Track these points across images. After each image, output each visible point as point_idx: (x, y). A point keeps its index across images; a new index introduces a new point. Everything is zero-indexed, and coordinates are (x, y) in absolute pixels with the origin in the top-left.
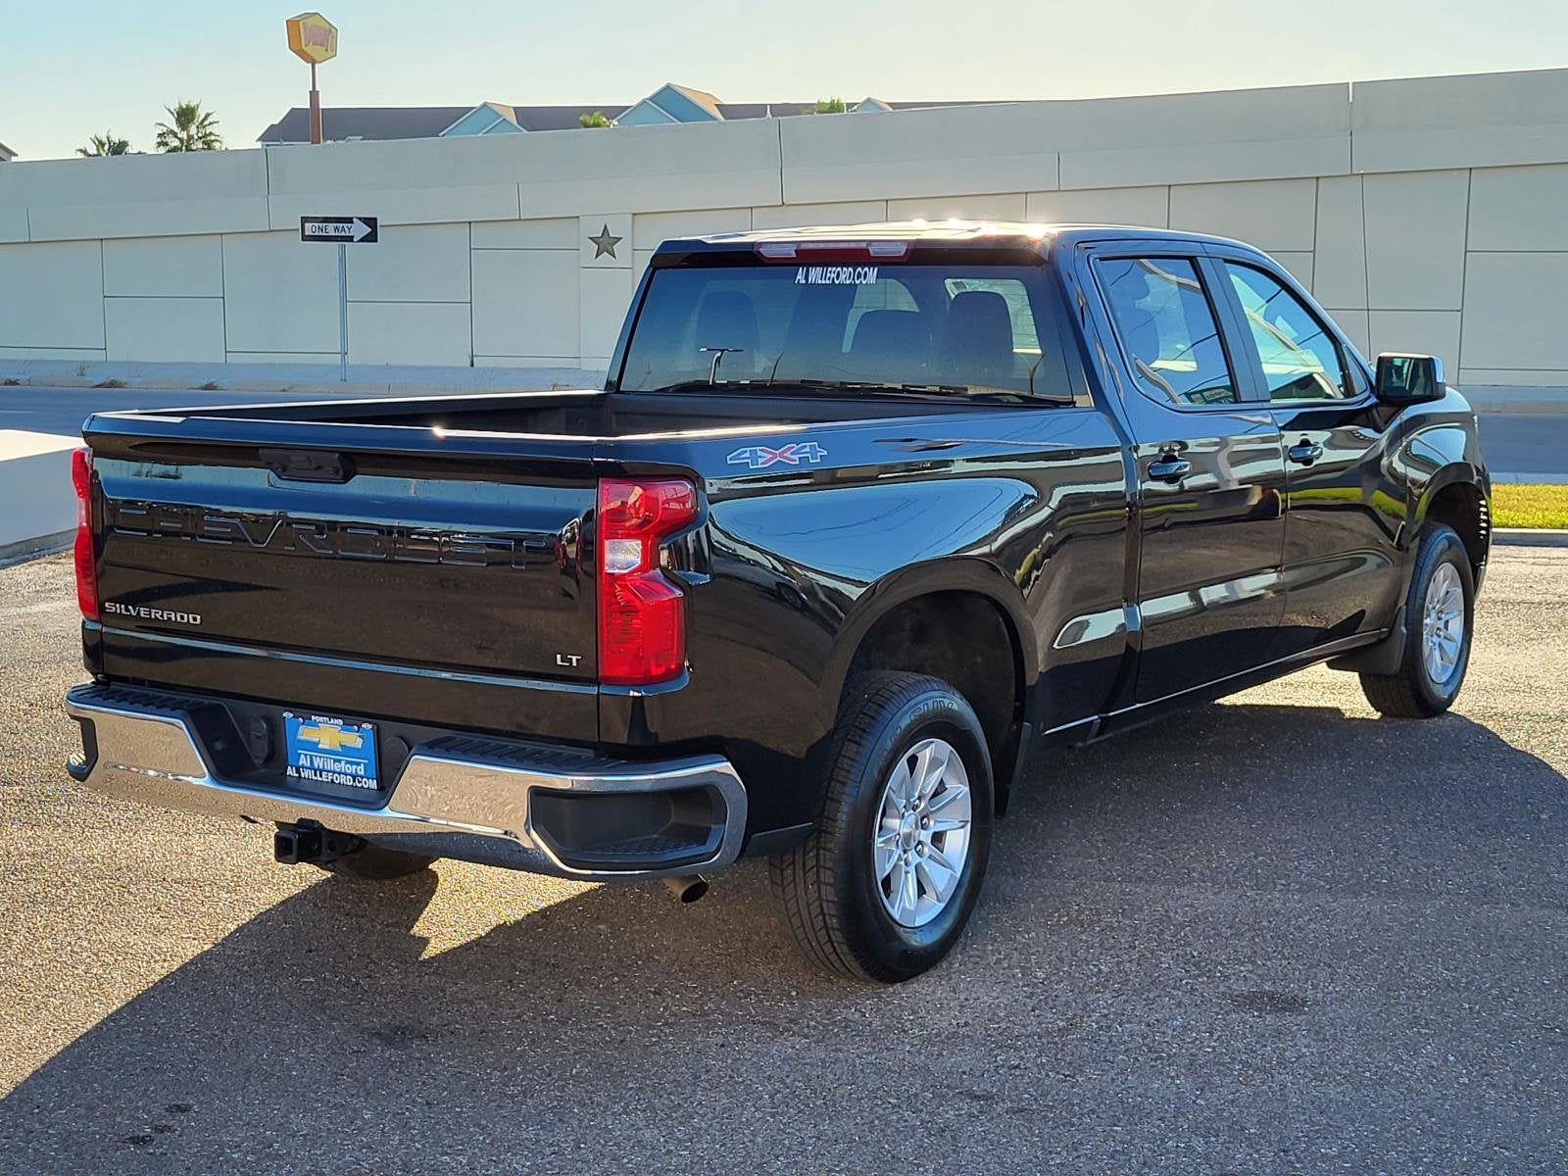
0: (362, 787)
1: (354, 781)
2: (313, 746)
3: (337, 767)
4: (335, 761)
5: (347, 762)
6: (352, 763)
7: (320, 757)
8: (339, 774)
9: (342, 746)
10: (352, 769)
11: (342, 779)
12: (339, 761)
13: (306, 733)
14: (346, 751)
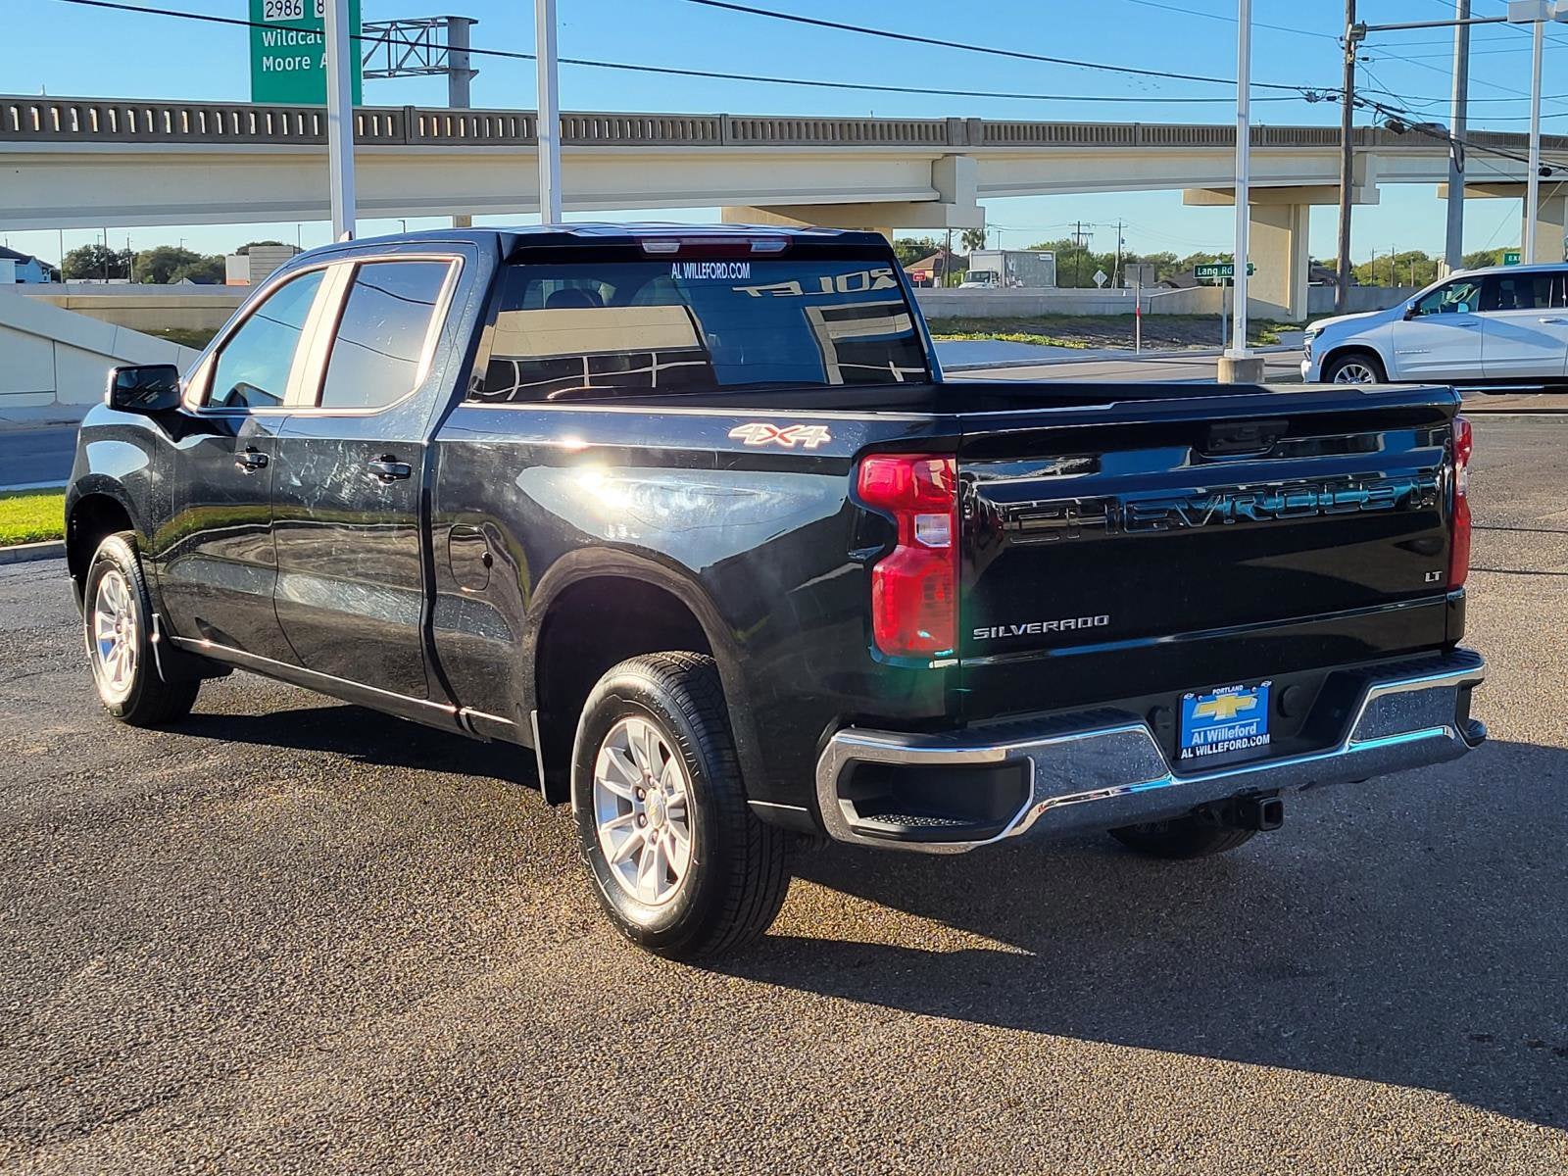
0: (1256, 745)
1: (1249, 742)
2: (1209, 721)
3: (1231, 734)
4: (1230, 728)
5: (1241, 726)
6: (1244, 726)
7: (1215, 730)
8: (1235, 740)
9: (1237, 712)
10: (1245, 731)
11: (1238, 744)
12: (1234, 727)
13: (1203, 709)
14: (1241, 714)
